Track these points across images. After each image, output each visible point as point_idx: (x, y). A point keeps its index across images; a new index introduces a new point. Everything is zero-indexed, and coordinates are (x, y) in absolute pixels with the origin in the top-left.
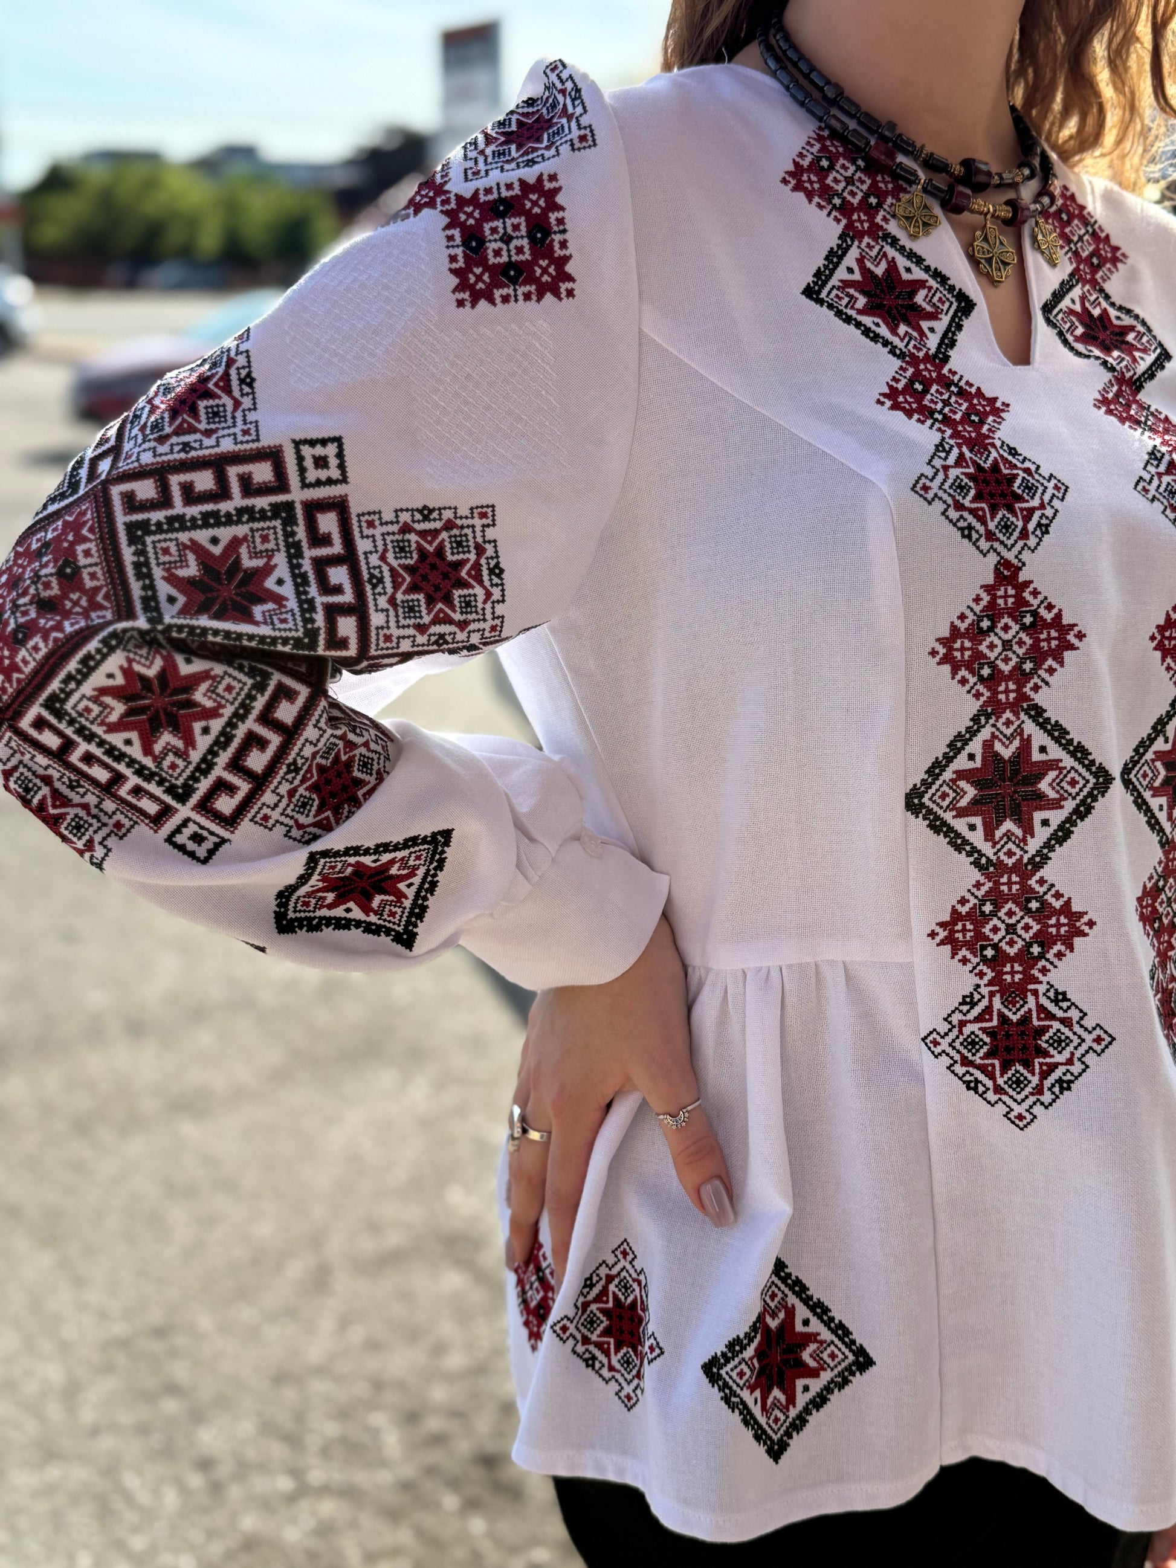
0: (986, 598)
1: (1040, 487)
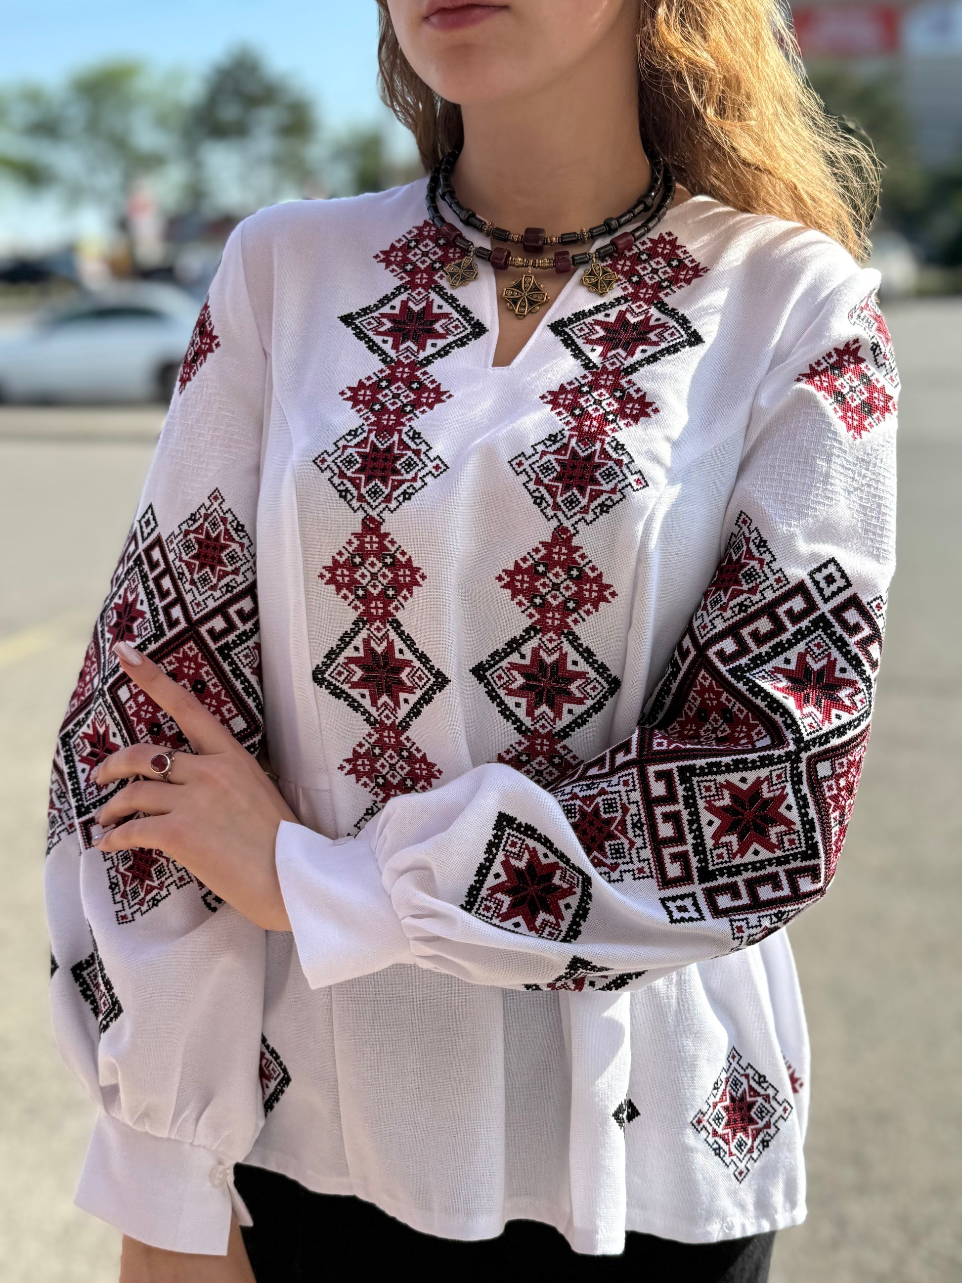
0: (355, 543)
1: (420, 465)
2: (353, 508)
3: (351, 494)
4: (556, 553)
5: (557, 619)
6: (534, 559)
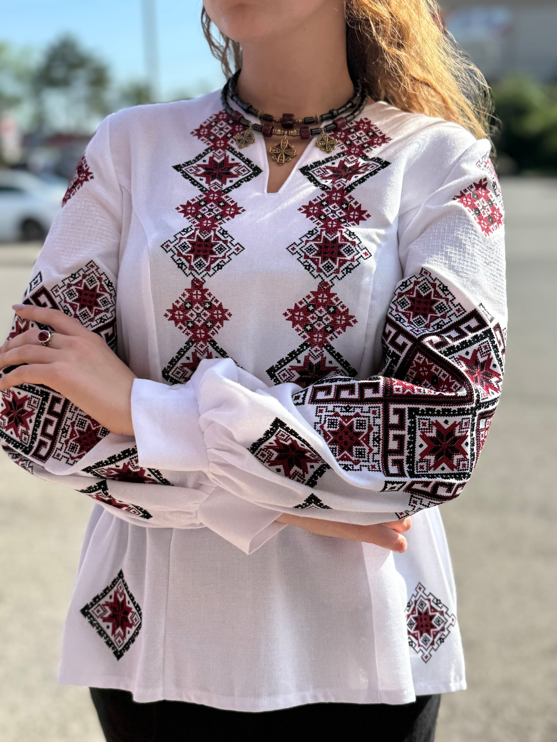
0: (188, 295)
1: (228, 249)
2: (186, 274)
3: (185, 266)
4: (320, 298)
5: (320, 338)
6: (307, 302)
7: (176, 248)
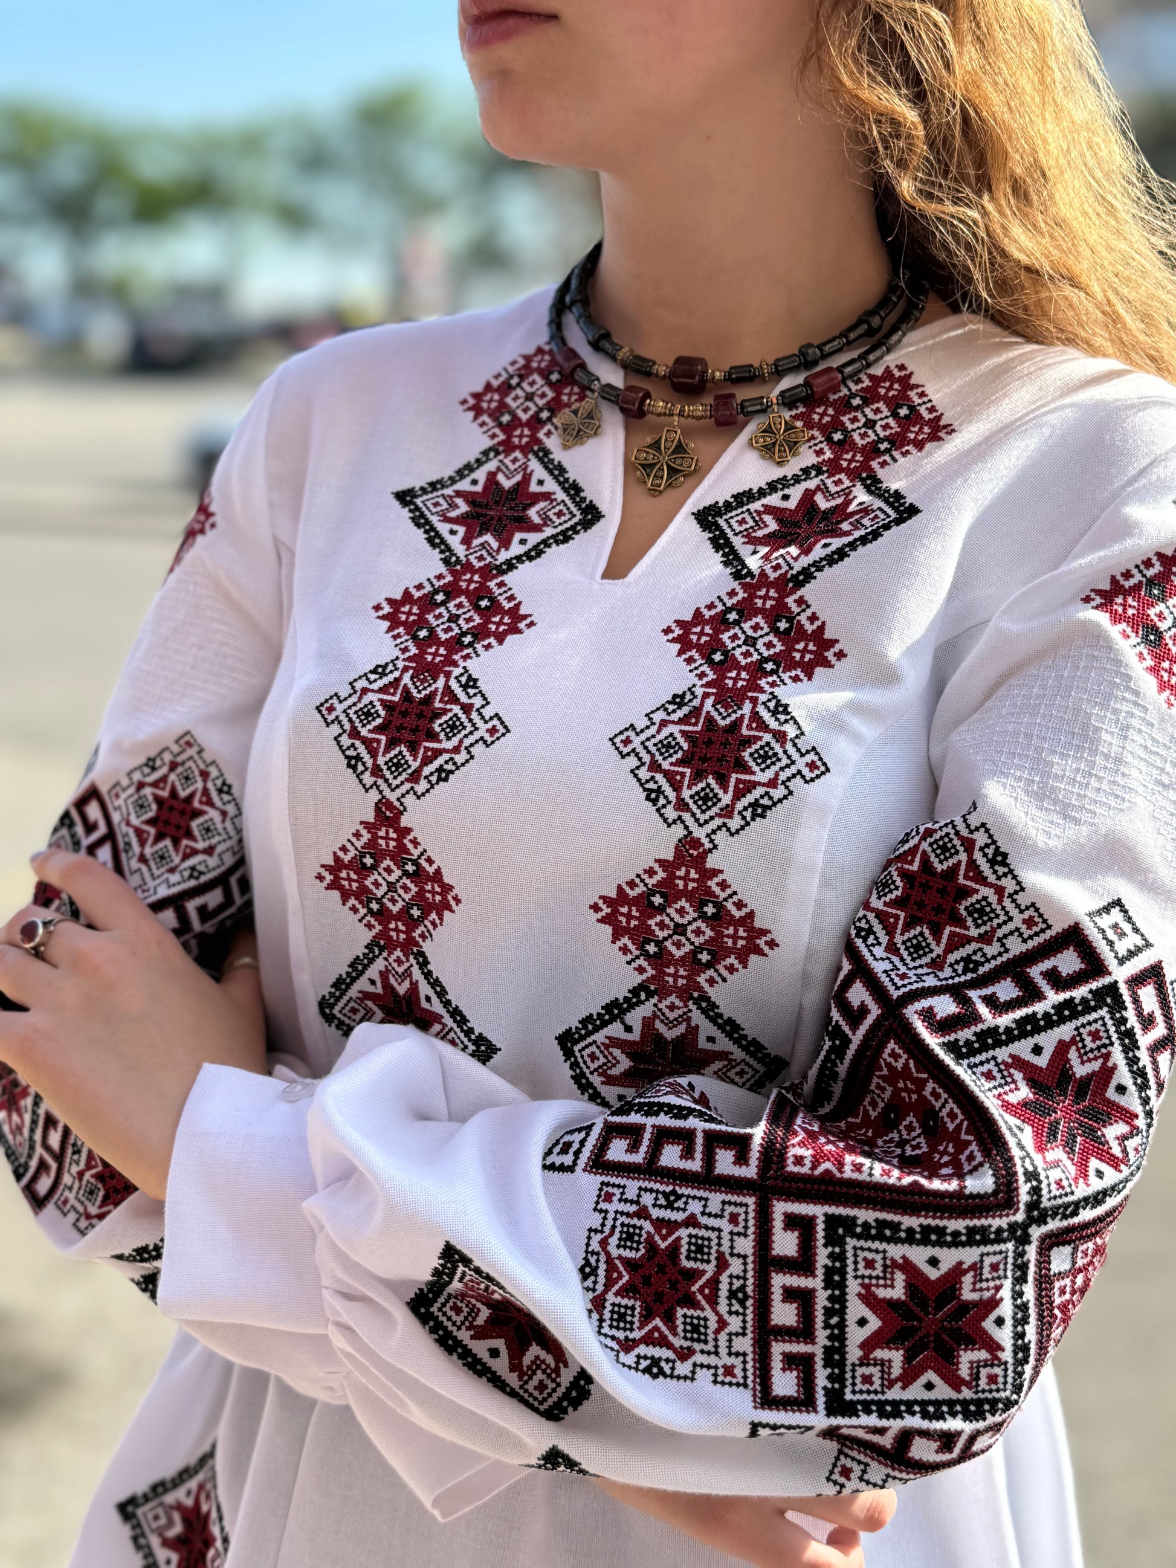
1: (469, 728)
2: (364, 786)
3: (364, 764)
4: (680, 878)
5: (682, 977)
6: (646, 885)
7: (348, 715)
